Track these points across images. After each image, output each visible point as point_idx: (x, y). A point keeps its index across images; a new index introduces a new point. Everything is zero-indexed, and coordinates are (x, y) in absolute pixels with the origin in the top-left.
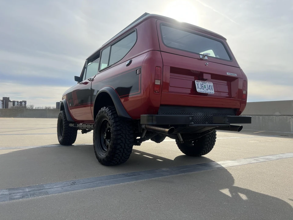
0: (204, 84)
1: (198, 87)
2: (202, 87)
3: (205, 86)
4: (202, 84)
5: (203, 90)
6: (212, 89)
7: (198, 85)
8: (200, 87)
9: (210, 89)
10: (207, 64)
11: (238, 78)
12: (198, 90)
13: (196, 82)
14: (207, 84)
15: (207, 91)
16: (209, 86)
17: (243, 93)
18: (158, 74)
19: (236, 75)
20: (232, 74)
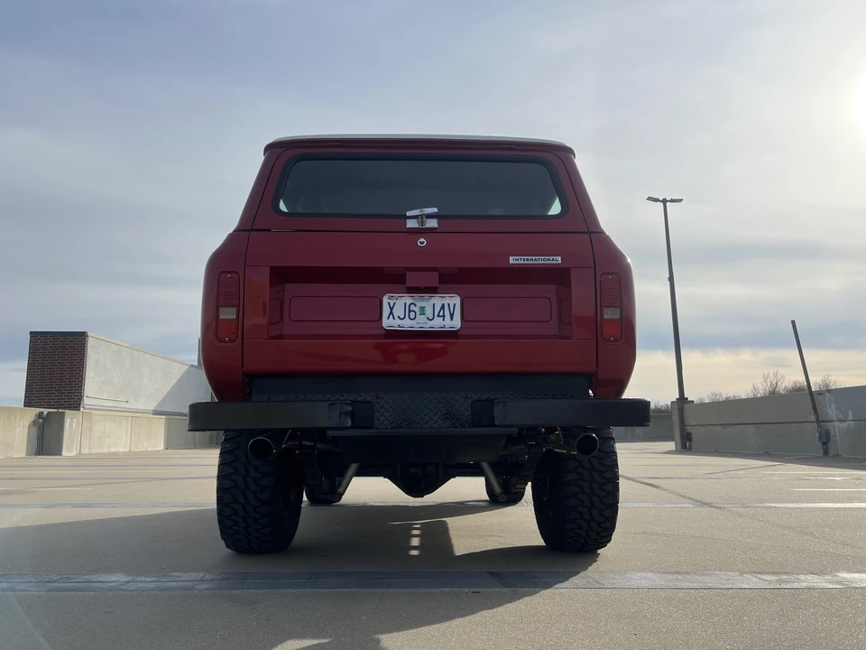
0: (419, 304)
1: (391, 313)
2: (411, 311)
3: (422, 308)
4: (412, 304)
5: (413, 322)
6: (452, 316)
7: (391, 309)
8: (399, 311)
9: (444, 316)
10: (421, 243)
11: (569, 269)
12: (387, 323)
13: (386, 300)
14: (431, 302)
15: (430, 322)
16: (443, 308)
17: (605, 317)
18: (226, 292)
19: (559, 258)
20: (537, 258)
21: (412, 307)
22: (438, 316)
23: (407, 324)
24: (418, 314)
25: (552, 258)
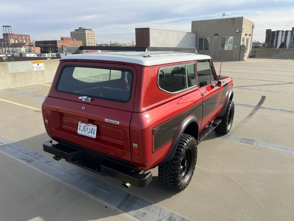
1: (80, 128)
2: (84, 129)
3: (87, 128)
4: (85, 126)
6: (94, 133)
7: (80, 127)
8: (82, 128)
9: (92, 133)
10: (84, 108)
11: (122, 127)
12: (79, 132)
13: (79, 124)
14: (90, 127)
15: (88, 134)
16: (92, 130)
17: (133, 147)
18: (45, 115)
19: (119, 122)
20: (113, 121)
21: (85, 128)
23: (83, 133)
24: (86, 130)
25: (117, 122)
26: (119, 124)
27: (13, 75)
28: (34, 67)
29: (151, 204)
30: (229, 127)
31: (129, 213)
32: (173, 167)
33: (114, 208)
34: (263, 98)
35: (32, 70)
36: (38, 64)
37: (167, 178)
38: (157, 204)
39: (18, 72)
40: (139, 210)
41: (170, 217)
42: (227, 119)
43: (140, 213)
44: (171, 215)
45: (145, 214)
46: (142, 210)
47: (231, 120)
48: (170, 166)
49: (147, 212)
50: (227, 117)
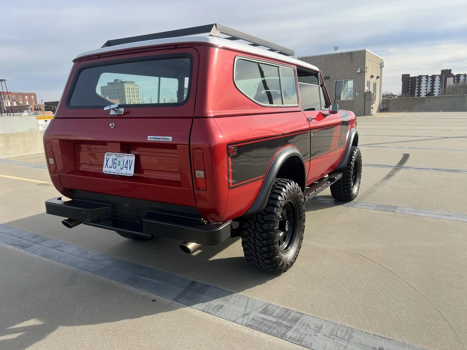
0: (118, 159)
1: (107, 164)
2: (114, 163)
3: (119, 161)
4: (115, 159)
5: (115, 170)
6: (130, 167)
7: (107, 161)
8: (110, 163)
9: (127, 168)
10: (112, 126)
11: (176, 144)
12: (106, 170)
13: (106, 156)
14: (123, 158)
15: (121, 170)
16: (127, 162)
17: (197, 176)
18: (48, 150)
19: (170, 138)
20: (160, 137)
21: (116, 161)
22: (125, 167)
23: (112, 171)
25: (167, 137)
26: (171, 140)
27: (5, 137)
28: (40, 125)
29: (231, 293)
30: (355, 190)
31: (193, 306)
32: (265, 227)
33: (167, 301)
34: (406, 157)
35: (36, 130)
36: (46, 121)
37: (257, 253)
38: (242, 293)
39: (13, 132)
40: (211, 302)
41: (264, 308)
42: (351, 173)
43: (213, 306)
44: (266, 307)
45: (222, 306)
46: (215, 302)
47: (358, 180)
48: (261, 224)
49: (225, 305)
50: (351, 170)
